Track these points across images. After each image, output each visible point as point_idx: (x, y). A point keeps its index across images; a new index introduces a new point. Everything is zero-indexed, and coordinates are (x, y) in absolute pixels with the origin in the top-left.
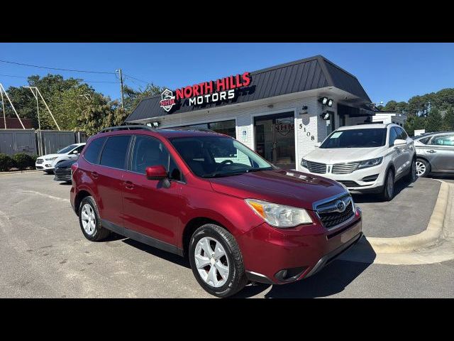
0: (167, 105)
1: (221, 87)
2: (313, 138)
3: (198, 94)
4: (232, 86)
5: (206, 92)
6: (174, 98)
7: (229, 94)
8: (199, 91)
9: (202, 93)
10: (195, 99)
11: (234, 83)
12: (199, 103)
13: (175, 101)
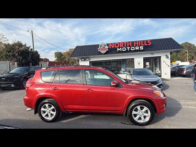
0: (103, 50)
1: (136, 45)
2: (169, 66)
3: (123, 46)
4: (142, 45)
5: (128, 46)
6: (108, 47)
7: (140, 48)
8: (124, 45)
9: (125, 46)
10: (121, 49)
11: (143, 43)
12: (123, 50)
13: (109, 48)
